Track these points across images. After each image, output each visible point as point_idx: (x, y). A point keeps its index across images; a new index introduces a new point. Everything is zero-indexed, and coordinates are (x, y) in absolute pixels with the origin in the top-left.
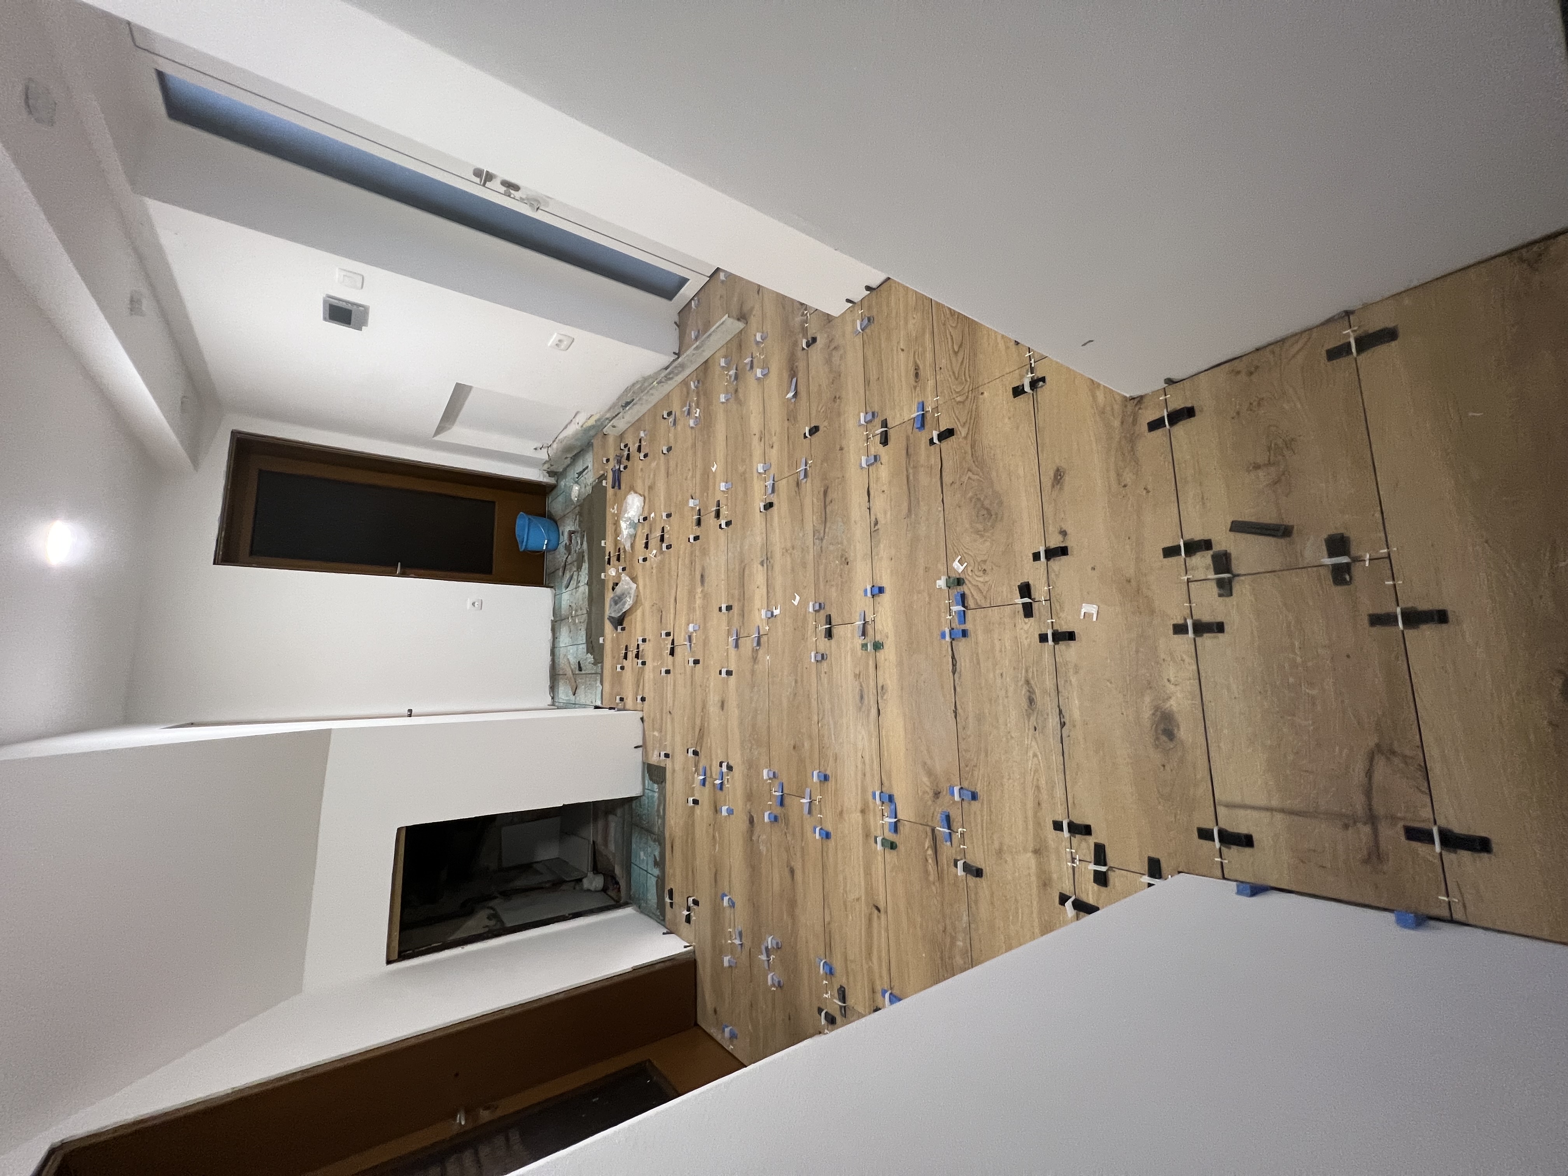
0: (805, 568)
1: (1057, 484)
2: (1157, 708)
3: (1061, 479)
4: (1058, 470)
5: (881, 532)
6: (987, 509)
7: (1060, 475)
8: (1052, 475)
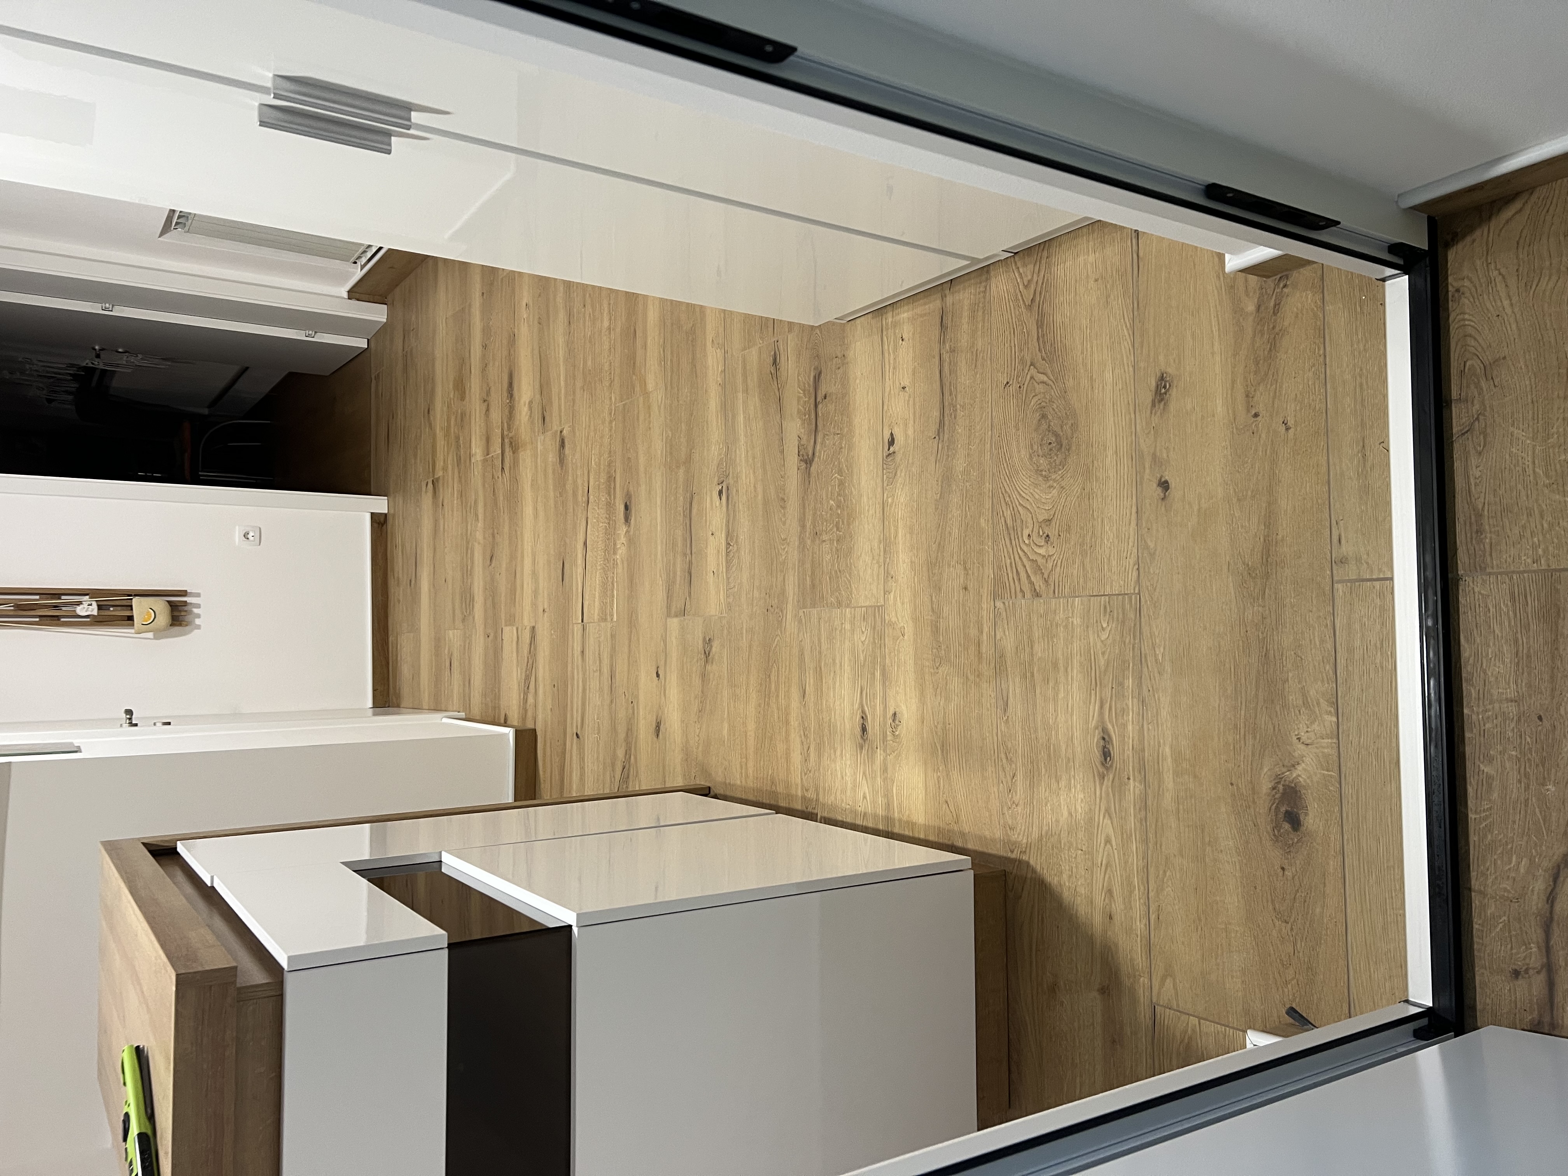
0: (784, 508)
1: (1160, 401)
2: (1278, 779)
3: (1165, 393)
4: (1162, 378)
5: (898, 457)
6: (1056, 435)
7: (1165, 387)
8: (1154, 384)
